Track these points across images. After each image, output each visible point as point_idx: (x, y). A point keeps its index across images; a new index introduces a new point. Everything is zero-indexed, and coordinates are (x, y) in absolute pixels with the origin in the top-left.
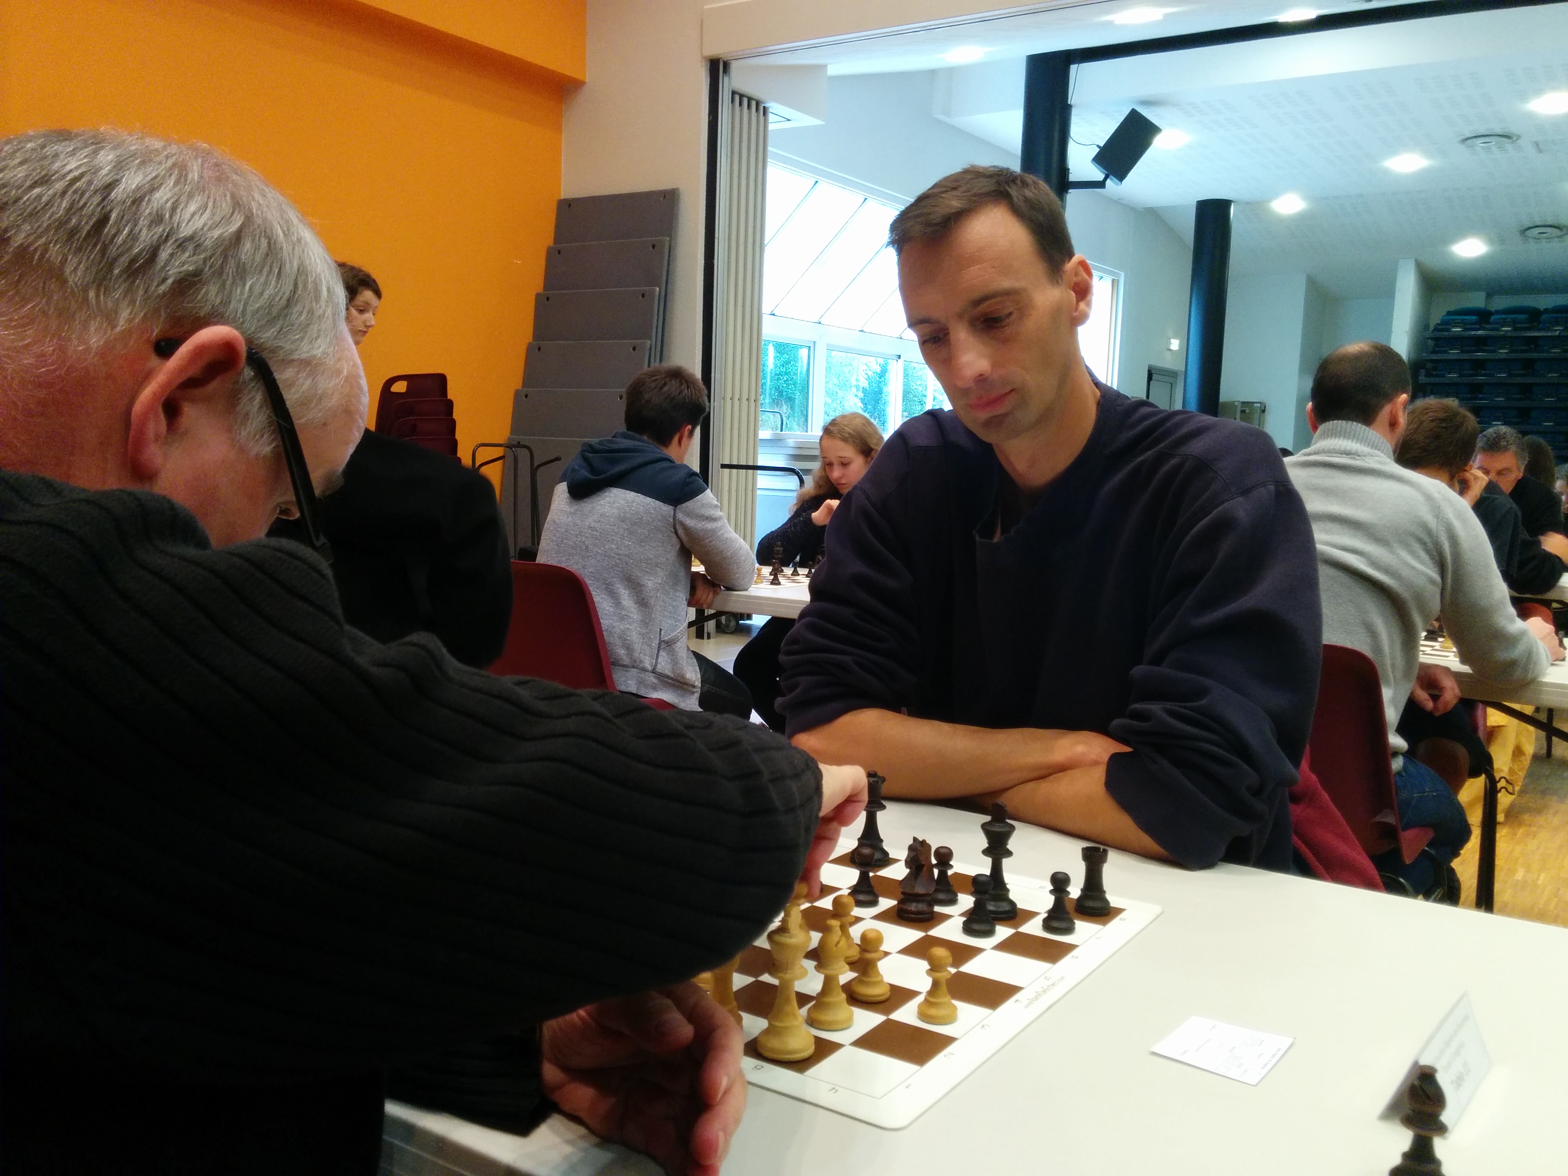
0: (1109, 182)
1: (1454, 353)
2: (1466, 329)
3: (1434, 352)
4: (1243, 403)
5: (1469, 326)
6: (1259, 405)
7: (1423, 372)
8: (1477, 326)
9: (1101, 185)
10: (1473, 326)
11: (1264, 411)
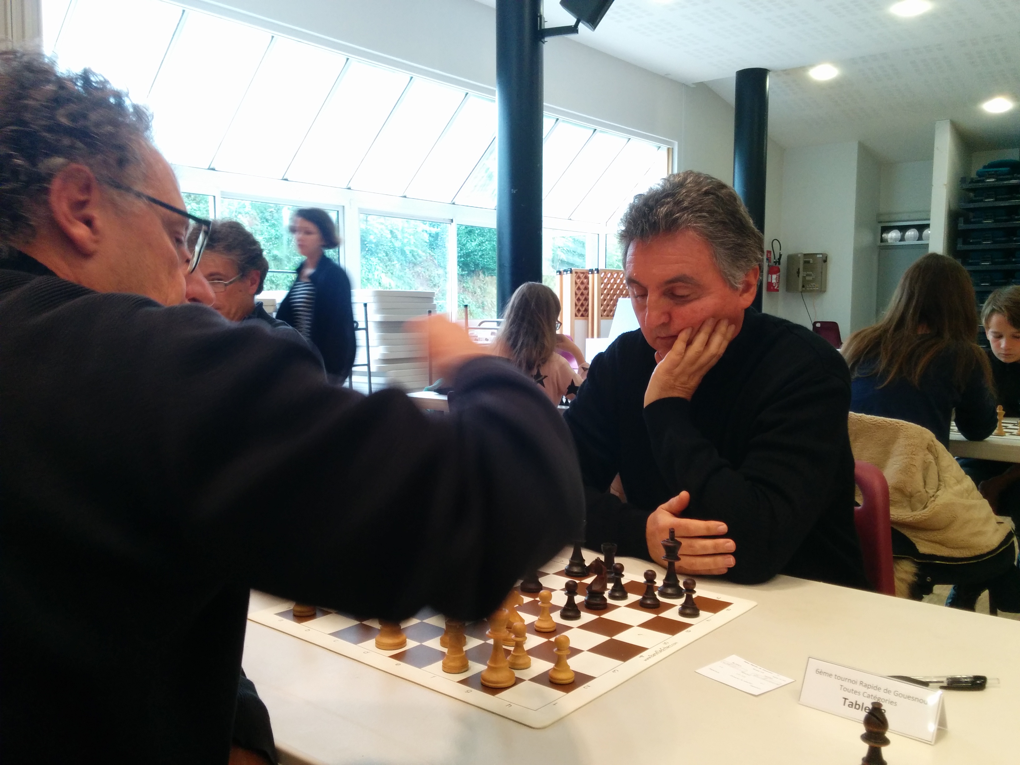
0: (582, 27)
1: (989, 201)
2: (998, 180)
3: (972, 201)
4: (805, 255)
5: (1002, 177)
6: (821, 256)
7: (961, 220)
8: (1009, 176)
9: (573, 30)
10: (1007, 177)
11: (825, 261)
